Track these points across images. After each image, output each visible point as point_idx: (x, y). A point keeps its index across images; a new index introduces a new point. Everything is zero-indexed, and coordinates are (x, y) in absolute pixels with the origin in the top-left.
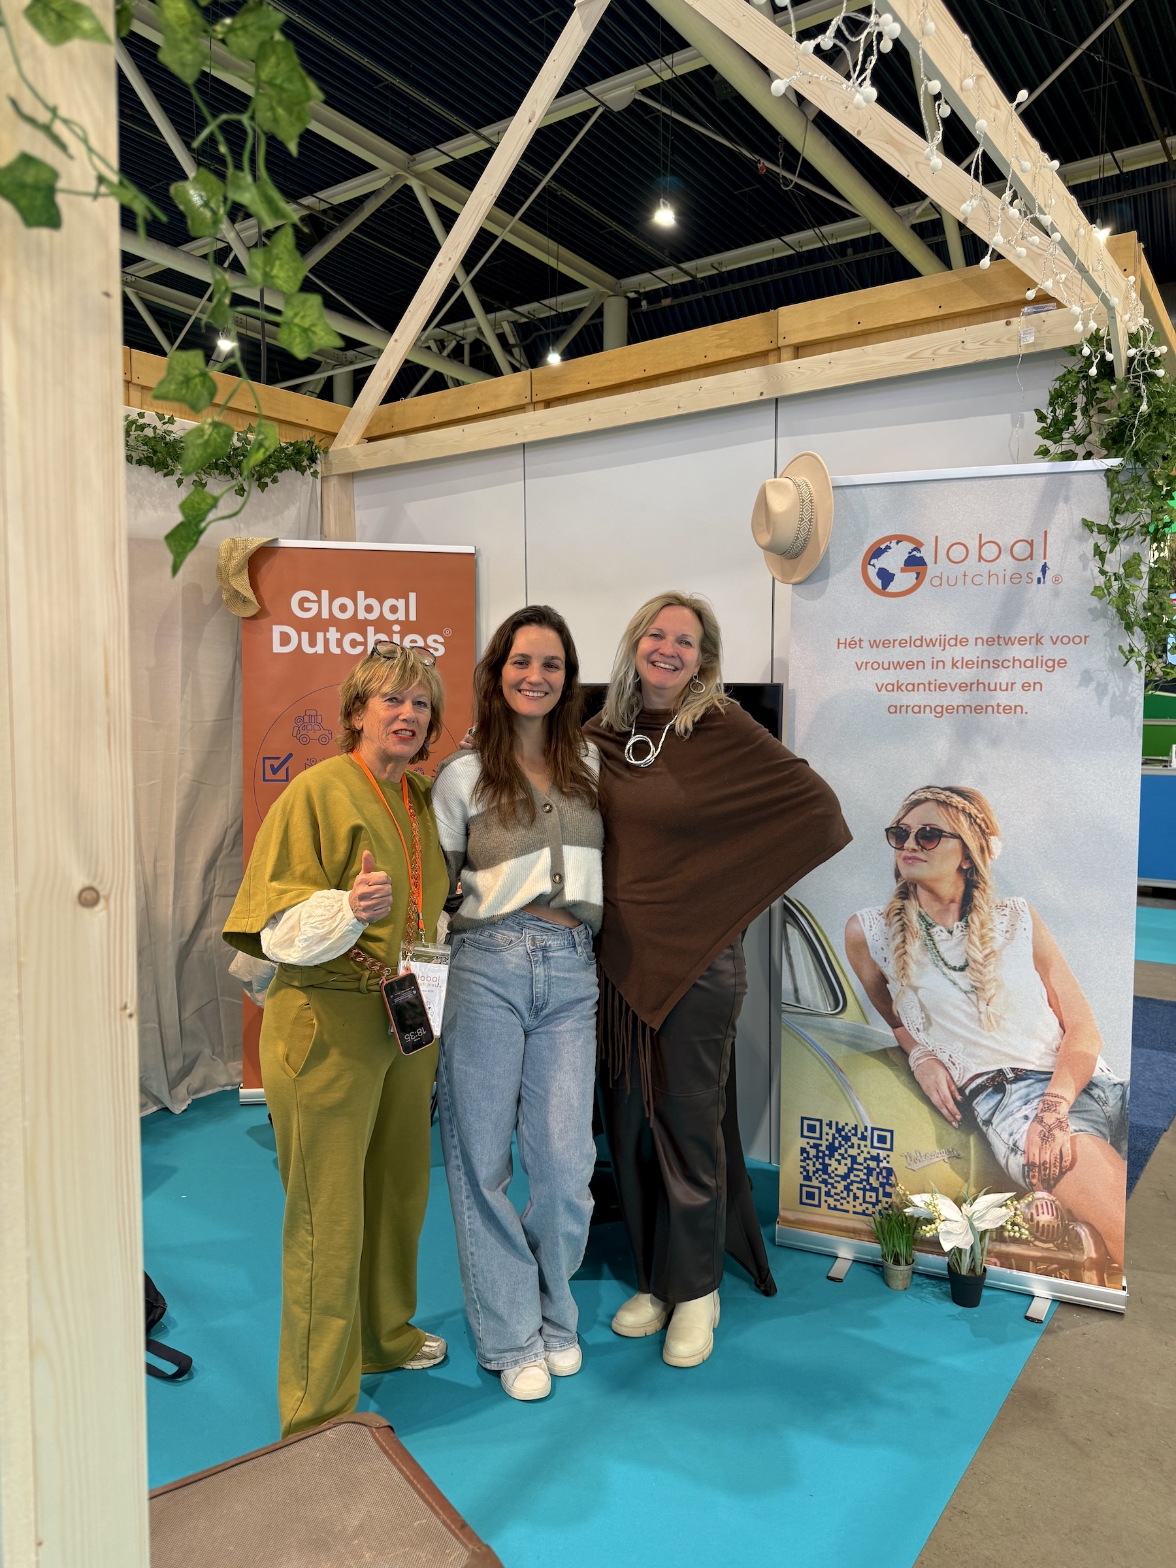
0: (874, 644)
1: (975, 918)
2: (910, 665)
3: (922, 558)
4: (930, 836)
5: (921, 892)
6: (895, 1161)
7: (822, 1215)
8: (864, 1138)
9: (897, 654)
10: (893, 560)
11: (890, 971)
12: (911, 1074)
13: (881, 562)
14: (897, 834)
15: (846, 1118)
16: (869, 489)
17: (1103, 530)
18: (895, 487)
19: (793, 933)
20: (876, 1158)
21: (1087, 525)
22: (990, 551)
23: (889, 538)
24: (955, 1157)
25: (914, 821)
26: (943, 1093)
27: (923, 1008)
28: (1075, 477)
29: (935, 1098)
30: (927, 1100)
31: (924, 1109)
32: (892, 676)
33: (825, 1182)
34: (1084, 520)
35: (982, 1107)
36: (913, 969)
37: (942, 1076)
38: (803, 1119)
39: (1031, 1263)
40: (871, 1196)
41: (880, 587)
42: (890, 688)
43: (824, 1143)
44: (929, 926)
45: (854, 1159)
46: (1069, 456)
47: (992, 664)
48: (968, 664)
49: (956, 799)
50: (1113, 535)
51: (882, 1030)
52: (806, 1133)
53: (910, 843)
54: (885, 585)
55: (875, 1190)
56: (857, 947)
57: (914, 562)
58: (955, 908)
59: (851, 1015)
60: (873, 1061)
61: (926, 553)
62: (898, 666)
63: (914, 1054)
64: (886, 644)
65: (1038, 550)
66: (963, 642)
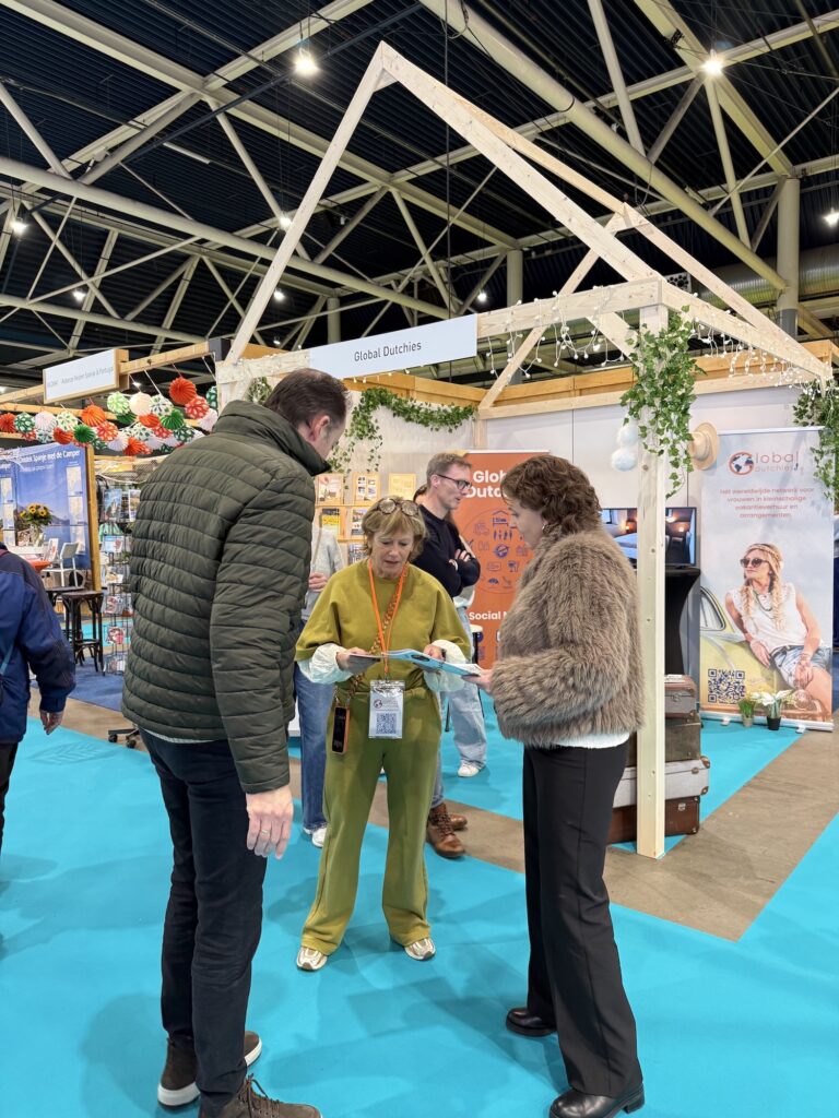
0: (734, 492)
1: (774, 591)
2: (748, 499)
3: (752, 461)
4: (757, 562)
5: (755, 583)
6: (745, 683)
7: (717, 705)
8: (733, 675)
9: (743, 496)
10: (741, 461)
11: (742, 612)
12: (751, 650)
13: (736, 462)
14: (745, 562)
15: (726, 668)
16: (732, 436)
17: (817, 452)
18: (741, 436)
19: (704, 600)
20: (738, 683)
21: (812, 450)
22: (777, 459)
23: (739, 454)
24: (768, 679)
25: (751, 557)
26: (764, 657)
27: (755, 625)
28: (809, 433)
29: (760, 659)
30: (757, 659)
31: (757, 663)
32: (741, 504)
33: (718, 693)
34: (811, 448)
35: (778, 661)
36: (751, 611)
37: (763, 650)
38: (709, 670)
39: (797, 716)
40: (736, 697)
41: (736, 471)
42: (741, 508)
43: (718, 678)
44: (757, 595)
45: (729, 683)
46: (805, 424)
47: (779, 499)
48: (770, 499)
49: (767, 548)
50: (822, 453)
51: (740, 636)
52: (710, 675)
53: (750, 565)
54: (738, 471)
55: (738, 694)
56: (730, 605)
57: (749, 462)
58: (767, 588)
59: (728, 630)
60: (736, 646)
61: (753, 459)
62: (744, 500)
63: (752, 643)
64: (739, 492)
65: (795, 459)
66: (768, 491)
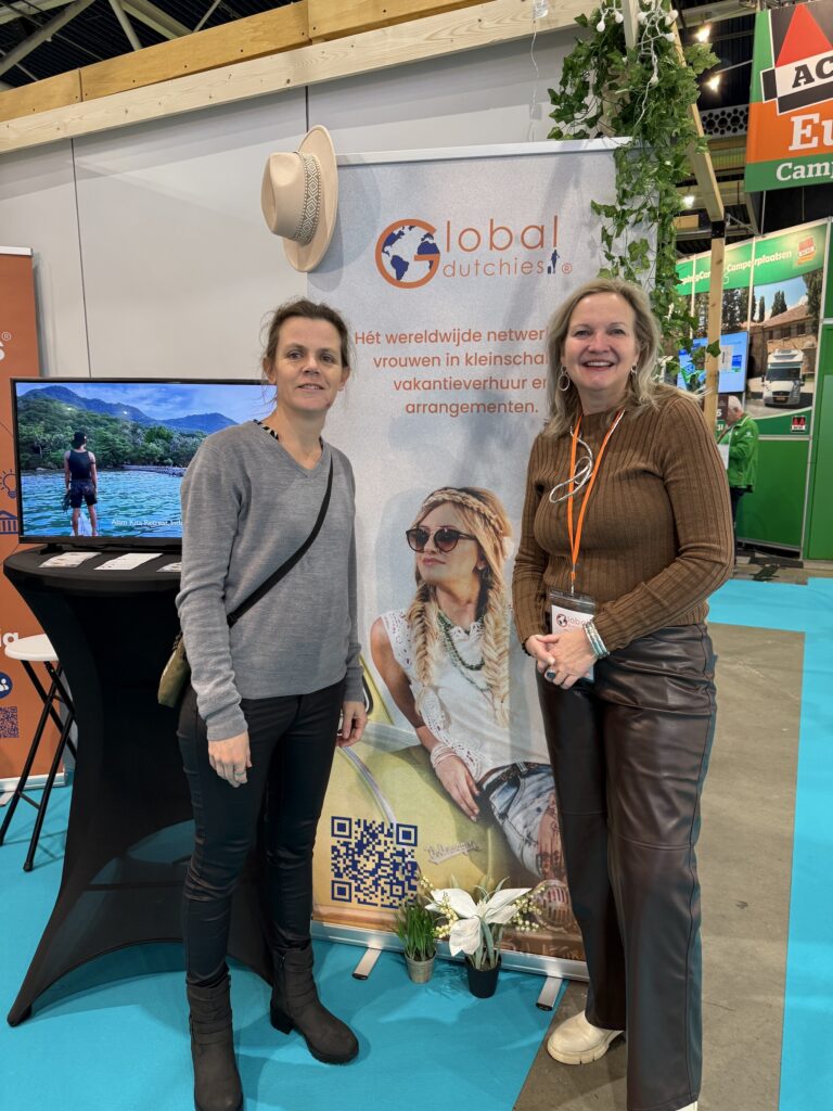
0: (391, 339)
1: (490, 617)
2: (426, 361)
3: (434, 245)
4: (448, 538)
5: (442, 595)
6: (419, 855)
7: (353, 909)
8: (390, 835)
9: (416, 350)
10: (406, 247)
11: (413, 672)
12: (432, 771)
13: (395, 249)
14: (417, 536)
15: (374, 817)
16: (379, 169)
17: (609, 211)
18: (406, 167)
20: (402, 854)
21: (596, 208)
22: (501, 238)
23: (402, 223)
24: (474, 849)
25: (433, 523)
26: (462, 789)
27: (443, 707)
28: (586, 158)
29: (455, 794)
30: (447, 795)
31: (445, 805)
32: (408, 374)
33: (354, 877)
34: (593, 202)
35: (498, 802)
36: (434, 670)
37: (461, 772)
38: (333, 818)
39: (544, 946)
40: (398, 890)
41: (395, 276)
42: (407, 385)
43: (353, 841)
44: (448, 627)
45: (381, 855)
46: (582, 135)
47: (504, 361)
48: (481, 360)
49: (472, 501)
50: (621, 218)
52: (336, 832)
53: (430, 545)
54: (400, 275)
55: (402, 884)
56: (383, 649)
57: (427, 250)
58: (471, 608)
59: (378, 716)
60: (395, 760)
61: (439, 240)
62: (414, 362)
63: (436, 752)
64: (403, 338)
65: (549, 238)
66: (476, 337)
